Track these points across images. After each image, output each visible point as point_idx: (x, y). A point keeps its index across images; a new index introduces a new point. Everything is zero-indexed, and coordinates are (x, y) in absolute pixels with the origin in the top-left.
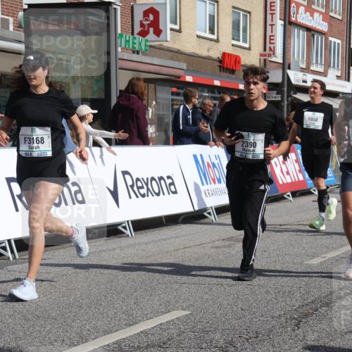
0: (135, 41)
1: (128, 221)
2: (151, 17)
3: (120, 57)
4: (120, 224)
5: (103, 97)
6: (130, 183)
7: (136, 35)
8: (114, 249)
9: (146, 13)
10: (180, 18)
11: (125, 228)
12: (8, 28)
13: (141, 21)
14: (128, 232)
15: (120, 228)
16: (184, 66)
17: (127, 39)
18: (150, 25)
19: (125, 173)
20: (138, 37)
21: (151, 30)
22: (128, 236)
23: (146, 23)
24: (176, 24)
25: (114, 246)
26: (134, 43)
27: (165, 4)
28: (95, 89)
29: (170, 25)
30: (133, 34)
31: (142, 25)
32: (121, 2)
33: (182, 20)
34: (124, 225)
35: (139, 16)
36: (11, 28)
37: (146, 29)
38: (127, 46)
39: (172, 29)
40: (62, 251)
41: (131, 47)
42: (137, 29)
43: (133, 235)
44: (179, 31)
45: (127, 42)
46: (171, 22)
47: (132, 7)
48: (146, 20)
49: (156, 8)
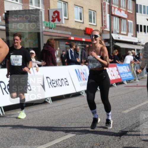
1: (49, 98)
2: (56, 14)
3: (44, 30)
4: (46, 99)
5: (38, 47)
6: (49, 82)
7: (50, 22)
8: (44, 109)
9: (54, 13)
11: (48, 100)
16: (70, 33)
18: (56, 17)
19: (47, 78)
21: (57, 19)
22: (49, 103)
23: (54, 17)
24: (66, 16)
26: (50, 25)
27: (62, 9)
28: (34, 44)
29: (64, 17)
31: (53, 18)
33: (69, 15)
35: (51, 14)
39: (65, 19)
41: (48, 26)
42: (51, 19)
43: (52, 103)
44: (68, 19)
45: (47, 24)
47: (49, 11)
48: (54, 15)
49: (58, 11)
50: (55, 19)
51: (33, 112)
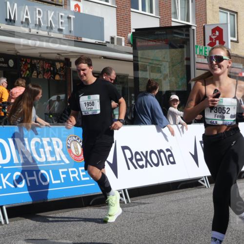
0: (206, 50)
1: (205, 177)
2: (217, 33)
3: (197, 61)
4: (200, 179)
5: (186, 90)
7: (206, 46)
8: (196, 197)
9: (214, 31)
10: (237, 33)
11: (203, 181)
12: (121, 45)
13: (210, 36)
14: (206, 185)
15: (200, 181)
16: (241, 66)
17: (201, 49)
18: (216, 39)
20: (208, 47)
21: (217, 42)
22: (206, 187)
23: (213, 37)
24: (234, 37)
25: (196, 195)
26: (205, 51)
27: (227, 24)
28: (180, 84)
29: (230, 38)
30: (204, 45)
31: (211, 39)
32: (196, 24)
33: (239, 34)
34: (202, 179)
35: (208, 33)
36: (123, 44)
37: (214, 41)
38: (201, 53)
39: (232, 41)
40: (160, 197)
41: (203, 54)
42: (208, 41)
43: (209, 187)
44: (237, 42)
45: (201, 50)
46: (231, 36)
47: (204, 27)
48: (214, 35)
49: (221, 27)
50: (215, 41)
51: (178, 201)
